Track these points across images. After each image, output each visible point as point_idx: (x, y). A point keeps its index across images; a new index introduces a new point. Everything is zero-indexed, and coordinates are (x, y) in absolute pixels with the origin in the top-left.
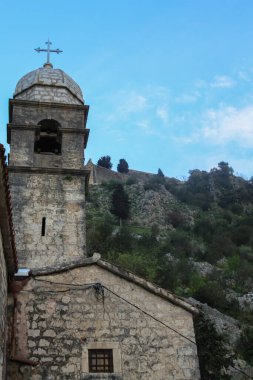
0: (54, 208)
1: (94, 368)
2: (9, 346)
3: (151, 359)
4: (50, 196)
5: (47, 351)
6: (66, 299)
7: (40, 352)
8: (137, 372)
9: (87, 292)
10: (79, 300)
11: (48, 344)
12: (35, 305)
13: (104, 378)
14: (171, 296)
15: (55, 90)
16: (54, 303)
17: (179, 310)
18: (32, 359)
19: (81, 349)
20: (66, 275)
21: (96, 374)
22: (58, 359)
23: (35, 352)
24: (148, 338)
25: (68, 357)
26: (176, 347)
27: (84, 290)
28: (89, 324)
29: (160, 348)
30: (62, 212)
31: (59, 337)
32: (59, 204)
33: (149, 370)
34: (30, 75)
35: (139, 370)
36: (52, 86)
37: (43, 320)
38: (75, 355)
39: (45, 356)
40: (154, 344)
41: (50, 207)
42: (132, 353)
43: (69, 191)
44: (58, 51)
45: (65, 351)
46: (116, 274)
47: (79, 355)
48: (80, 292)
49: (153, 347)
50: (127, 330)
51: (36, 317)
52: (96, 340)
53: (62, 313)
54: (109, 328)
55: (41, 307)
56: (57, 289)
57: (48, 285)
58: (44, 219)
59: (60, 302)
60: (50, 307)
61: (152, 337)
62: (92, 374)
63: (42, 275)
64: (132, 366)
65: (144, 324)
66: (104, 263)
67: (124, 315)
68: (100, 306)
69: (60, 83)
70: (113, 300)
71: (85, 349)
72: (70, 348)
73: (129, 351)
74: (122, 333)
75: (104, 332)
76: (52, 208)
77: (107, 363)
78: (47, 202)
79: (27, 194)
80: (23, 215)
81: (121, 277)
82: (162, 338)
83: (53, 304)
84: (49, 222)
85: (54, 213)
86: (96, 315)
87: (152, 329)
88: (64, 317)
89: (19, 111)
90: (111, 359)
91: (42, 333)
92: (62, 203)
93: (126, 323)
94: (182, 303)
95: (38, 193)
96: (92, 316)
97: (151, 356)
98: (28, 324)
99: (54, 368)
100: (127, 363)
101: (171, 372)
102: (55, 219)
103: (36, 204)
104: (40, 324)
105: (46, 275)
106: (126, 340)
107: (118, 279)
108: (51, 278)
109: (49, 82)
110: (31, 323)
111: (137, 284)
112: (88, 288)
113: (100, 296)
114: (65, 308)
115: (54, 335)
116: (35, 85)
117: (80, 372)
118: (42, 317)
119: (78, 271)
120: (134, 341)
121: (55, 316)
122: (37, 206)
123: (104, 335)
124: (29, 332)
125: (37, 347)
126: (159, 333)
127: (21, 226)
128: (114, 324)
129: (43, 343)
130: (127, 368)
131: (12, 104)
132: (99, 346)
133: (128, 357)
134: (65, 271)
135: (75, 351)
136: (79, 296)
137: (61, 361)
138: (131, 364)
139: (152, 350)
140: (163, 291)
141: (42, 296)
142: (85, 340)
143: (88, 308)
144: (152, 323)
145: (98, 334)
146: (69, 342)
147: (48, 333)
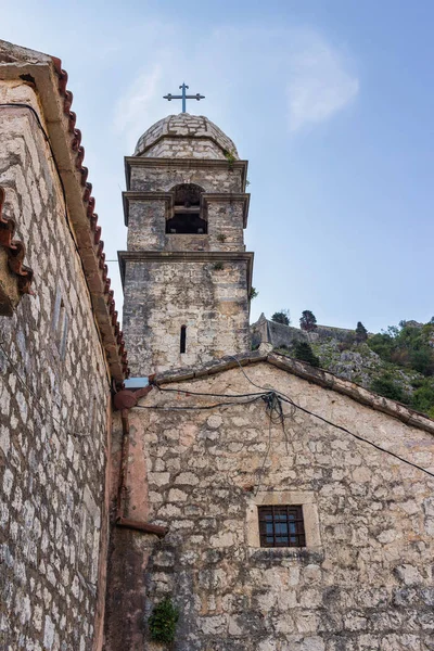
0: (198, 311)
1: (270, 540)
2: (116, 501)
3: (375, 522)
4: (192, 294)
5: (182, 508)
6: (215, 420)
7: (172, 511)
8: (350, 546)
9: (252, 407)
10: (237, 421)
11: (184, 496)
12: (160, 431)
13: (289, 556)
14: (403, 411)
15: (193, 143)
16: (194, 428)
17: (420, 435)
18: (157, 523)
19: (245, 506)
20: (214, 381)
21: (274, 549)
22: (204, 523)
23: (162, 512)
24: (367, 484)
25: (220, 519)
26: (420, 500)
27: (246, 404)
28: (256, 463)
29: (389, 502)
30: (212, 316)
31: (203, 484)
32: (206, 304)
33: (372, 542)
34: (156, 126)
35: (354, 542)
36: (191, 137)
37: (175, 456)
38: (234, 516)
39: (180, 519)
40: (378, 495)
41: (193, 309)
42: (339, 512)
43: (222, 285)
44: (198, 97)
45: (216, 510)
46: (301, 377)
47: (242, 516)
48: (240, 408)
49: (377, 501)
50: (328, 471)
51: (162, 451)
52: (271, 489)
53: (208, 443)
54: (294, 469)
55: (172, 434)
56: (198, 405)
57: (183, 397)
58: (183, 329)
59: (205, 426)
60: (187, 433)
61: (375, 482)
62: (267, 549)
63: (172, 381)
64: (340, 534)
65: (357, 461)
66: (279, 359)
67: (320, 445)
68: (275, 431)
69: (201, 133)
70: (299, 420)
71: (253, 505)
72: (223, 502)
73: (334, 508)
74: (318, 476)
75: (284, 475)
76: (196, 311)
77: (293, 530)
78: (187, 303)
79: (156, 291)
80: (151, 322)
81: (312, 381)
82: (392, 486)
83: (191, 429)
84: (191, 333)
85: (200, 319)
86: (268, 445)
87: (373, 469)
88: (213, 450)
89: (140, 174)
90: (300, 522)
91: (173, 478)
92: (212, 303)
93: (324, 460)
94: (425, 421)
95: (172, 290)
96: (262, 447)
97: (374, 516)
98: (149, 463)
99: (198, 539)
100: (330, 528)
101: (414, 544)
102: (202, 327)
103: (170, 306)
104: (170, 462)
105: (178, 381)
106: (326, 489)
107: (306, 384)
108: (187, 386)
109: (184, 132)
110: (154, 462)
111: (341, 392)
112: (254, 401)
113: (276, 414)
114: (214, 436)
115: (195, 481)
116: (163, 138)
117: (244, 545)
118: (173, 451)
119: (233, 373)
120: (340, 490)
121: (196, 448)
122: (172, 309)
123: (285, 480)
124: (150, 477)
125: (165, 503)
126: (387, 476)
127: (148, 340)
128: (302, 461)
129: (175, 495)
130: (329, 537)
131: (129, 164)
132: (277, 499)
133: (332, 519)
134: (212, 374)
135: (234, 508)
136: (237, 414)
137: (210, 527)
138: (337, 530)
139: (376, 506)
140: (388, 402)
141: (172, 415)
142: (251, 489)
143: (253, 434)
144: (373, 458)
145: (274, 478)
146: (222, 494)
147: (183, 479)
